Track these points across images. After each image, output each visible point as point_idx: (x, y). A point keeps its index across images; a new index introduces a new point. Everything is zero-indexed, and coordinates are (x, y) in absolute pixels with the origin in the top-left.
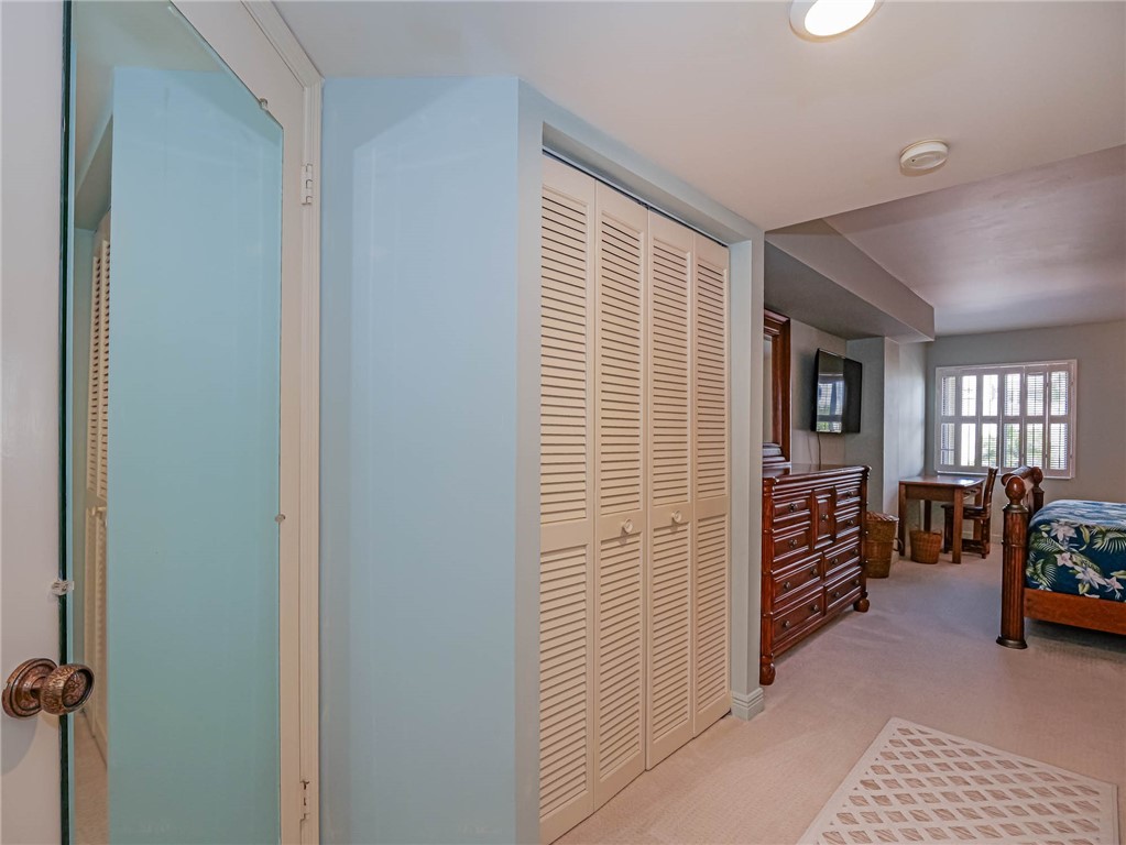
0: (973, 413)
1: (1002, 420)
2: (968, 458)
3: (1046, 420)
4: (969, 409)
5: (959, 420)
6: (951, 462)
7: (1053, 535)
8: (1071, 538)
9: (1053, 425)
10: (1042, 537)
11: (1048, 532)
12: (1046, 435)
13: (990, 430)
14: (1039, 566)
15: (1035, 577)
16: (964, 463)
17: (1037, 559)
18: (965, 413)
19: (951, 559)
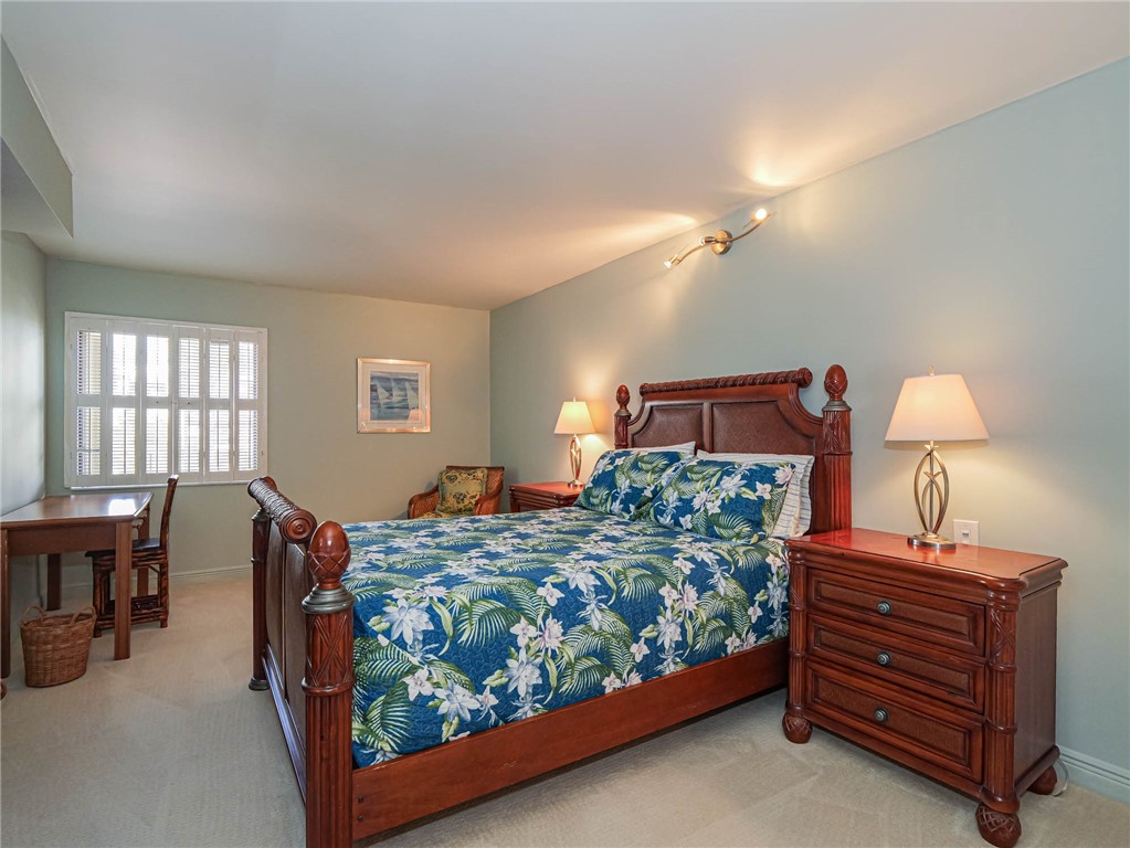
0: (130, 391)
1: (174, 403)
2: (123, 464)
3: (234, 404)
4: (123, 385)
5: (107, 401)
6: (95, 471)
7: (395, 636)
8: (425, 632)
9: (241, 413)
10: (379, 647)
11: (387, 633)
12: (234, 425)
13: (158, 418)
14: (375, 713)
15: (370, 739)
16: (117, 471)
17: (370, 700)
18: (117, 391)
19: (112, 653)
